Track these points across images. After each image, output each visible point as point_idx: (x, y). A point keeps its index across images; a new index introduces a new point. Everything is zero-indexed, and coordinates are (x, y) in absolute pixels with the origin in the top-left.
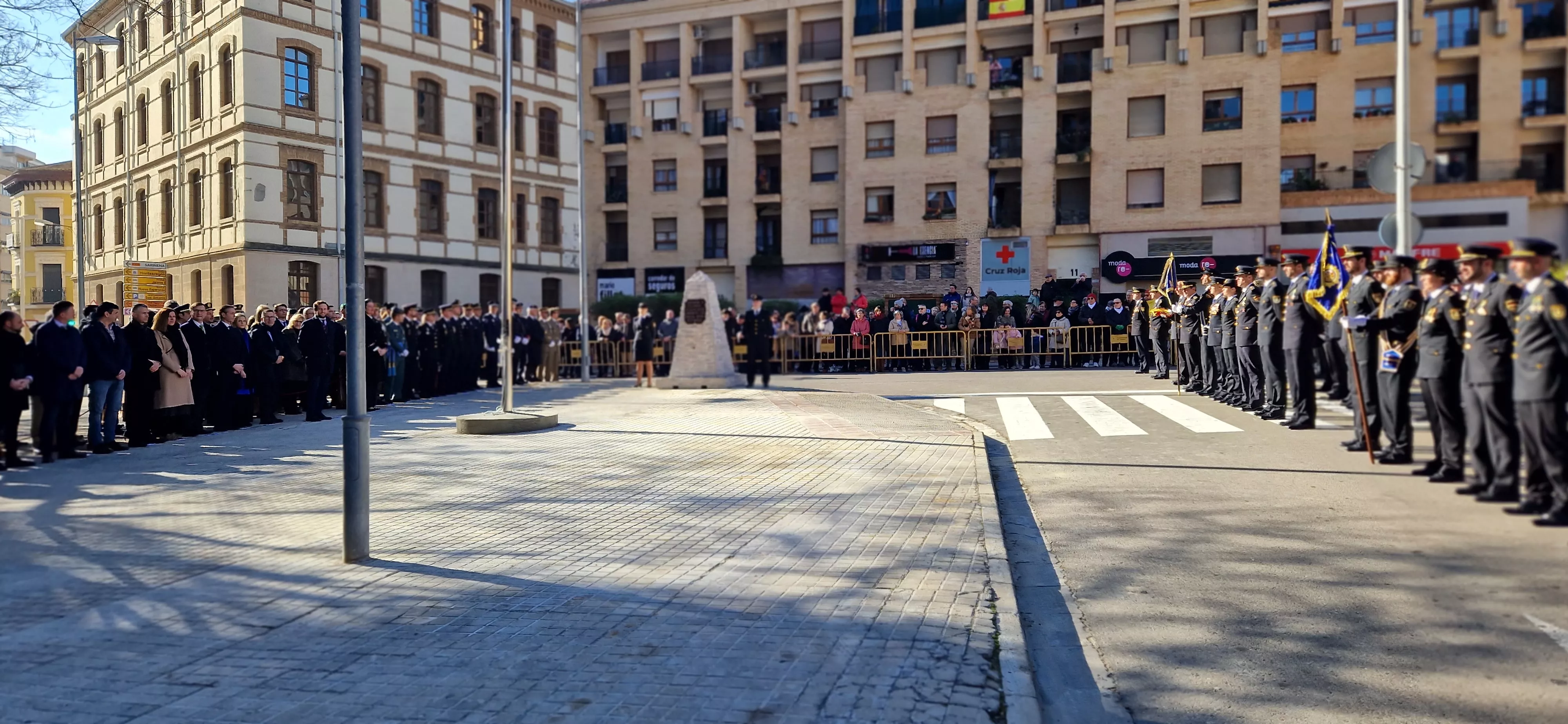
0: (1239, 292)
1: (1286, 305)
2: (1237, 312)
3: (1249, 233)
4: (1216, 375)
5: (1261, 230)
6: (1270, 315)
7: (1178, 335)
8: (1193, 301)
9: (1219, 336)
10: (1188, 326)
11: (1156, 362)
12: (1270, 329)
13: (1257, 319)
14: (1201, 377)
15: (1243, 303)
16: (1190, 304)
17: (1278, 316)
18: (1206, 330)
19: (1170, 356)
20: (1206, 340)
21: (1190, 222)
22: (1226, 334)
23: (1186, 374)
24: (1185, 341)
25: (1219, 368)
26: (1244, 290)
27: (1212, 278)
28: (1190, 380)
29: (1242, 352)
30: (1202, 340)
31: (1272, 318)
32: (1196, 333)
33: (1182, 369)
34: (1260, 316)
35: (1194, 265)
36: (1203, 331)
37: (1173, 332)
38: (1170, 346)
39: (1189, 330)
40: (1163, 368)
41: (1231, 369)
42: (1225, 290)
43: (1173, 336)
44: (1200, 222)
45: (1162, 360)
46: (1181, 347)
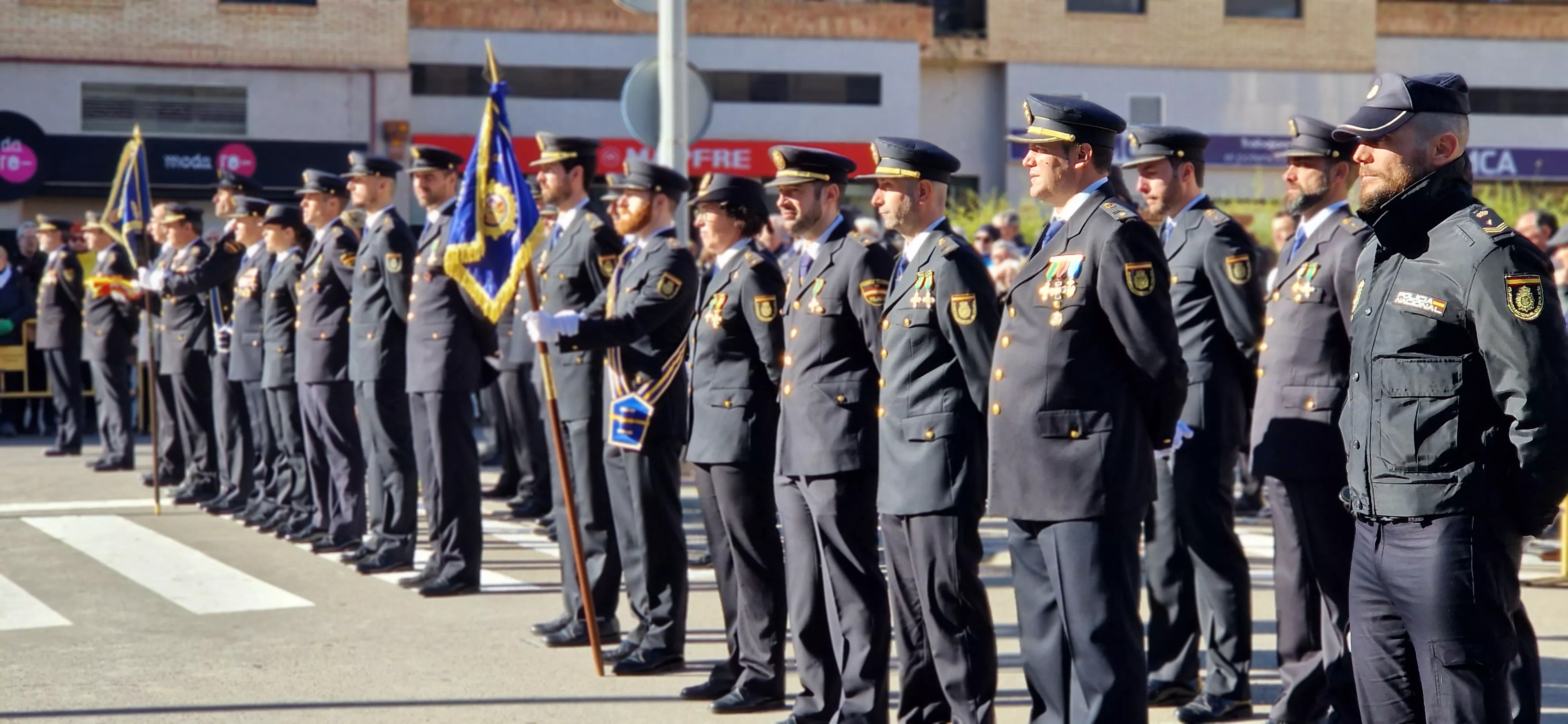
0: (304, 238)
1: (415, 278)
2: (300, 293)
3: (333, 86)
4: (250, 459)
5: (363, 81)
6: (380, 302)
7: (155, 349)
8: (191, 259)
9: (257, 355)
10: (178, 327)
11: (101, 422)
12: (378, 339)
13: (346, 314)
14: (212, 464)
15: (316, 271)
16: (184, 269)
17: (396, 305)
18: (226, 339)
19: (137, 408)
20: (226, 366)
21: (191, 47)
22: (274, 349)
23: (176, 455)
24: (171, 366)
25: (256, 439)
26: (319, 235)
27: (239, 200)
28: (188, 473)
29: (310, 400)
30: (215, 364)
31: (383, 310)
32: (200, 344)
33: (166, 443)
34: (356, 303)
35: (200, 163)
36: (218, 342)
37: (142, 342)
38: (136, 379)
39: (181, 337)
40: (119, 440)
41: (286, 442)
42: (269, 234)
43: (143, 355)
44: (215, 48)
45: (115, 419)
46: (165, 382)
